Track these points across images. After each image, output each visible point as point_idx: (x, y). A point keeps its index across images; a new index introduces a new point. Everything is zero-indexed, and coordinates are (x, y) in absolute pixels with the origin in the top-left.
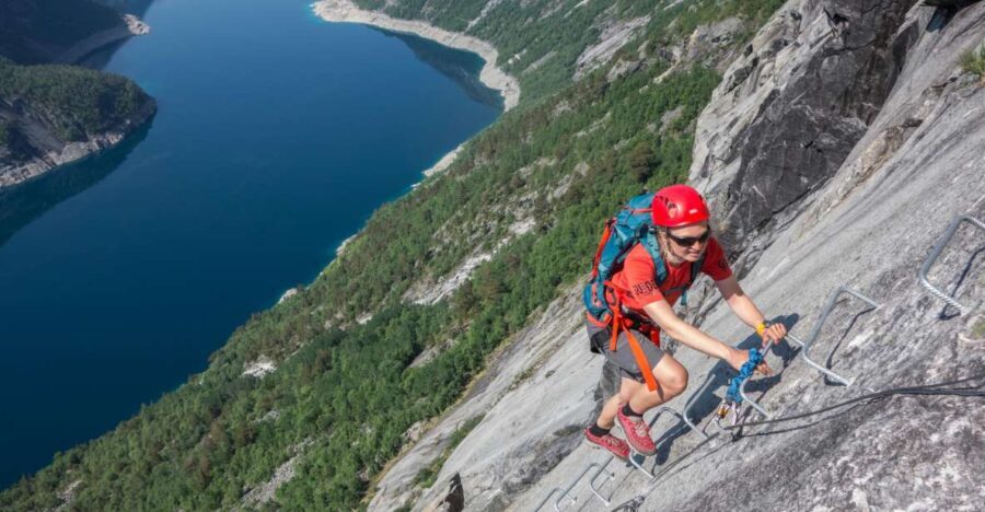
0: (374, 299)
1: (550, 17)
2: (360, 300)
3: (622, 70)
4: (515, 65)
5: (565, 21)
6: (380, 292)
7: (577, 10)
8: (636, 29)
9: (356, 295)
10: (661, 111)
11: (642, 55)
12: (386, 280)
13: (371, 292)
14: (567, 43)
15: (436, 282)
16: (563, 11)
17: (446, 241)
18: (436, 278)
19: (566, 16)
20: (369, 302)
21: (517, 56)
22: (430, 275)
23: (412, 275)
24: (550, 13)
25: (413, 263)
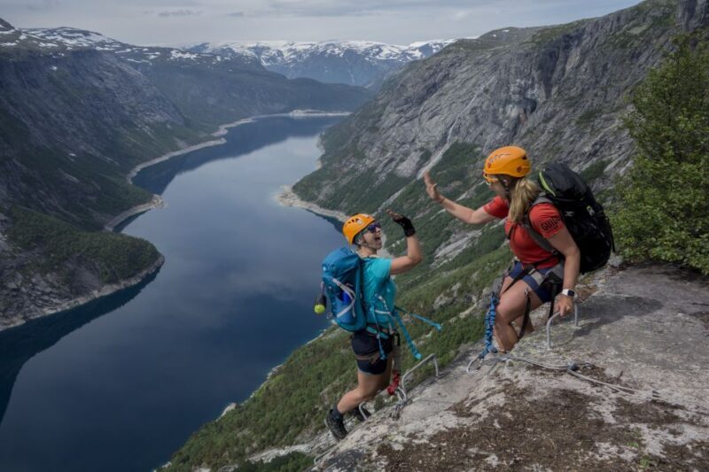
0: (278, 436)
1: (422, 218)
2: (269, 436)
3: (443, 302)
4: (396, 248)
5: (431, 222)
6: (282, 432)
7: (439, 215)
8: (473, 239)
9: (268, 431)
10: (459, 343)
11: (455, 294)
12: (286, 423)
13: (277, 431)
14: (430, 238)
15: (316, 434)
16: (430, 215)
17: (326, 403)
18: (317, 430)
19: (431, 218)
20: (274, 438)
21: (398, 242)
22: (314, 427)
23: (303, 424)
24: (421, 215)
25: (304, 415)
